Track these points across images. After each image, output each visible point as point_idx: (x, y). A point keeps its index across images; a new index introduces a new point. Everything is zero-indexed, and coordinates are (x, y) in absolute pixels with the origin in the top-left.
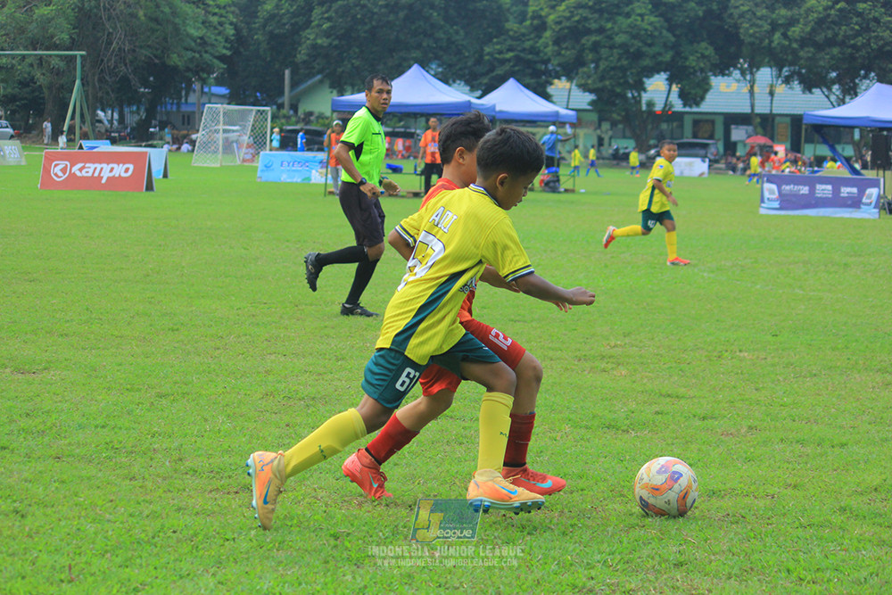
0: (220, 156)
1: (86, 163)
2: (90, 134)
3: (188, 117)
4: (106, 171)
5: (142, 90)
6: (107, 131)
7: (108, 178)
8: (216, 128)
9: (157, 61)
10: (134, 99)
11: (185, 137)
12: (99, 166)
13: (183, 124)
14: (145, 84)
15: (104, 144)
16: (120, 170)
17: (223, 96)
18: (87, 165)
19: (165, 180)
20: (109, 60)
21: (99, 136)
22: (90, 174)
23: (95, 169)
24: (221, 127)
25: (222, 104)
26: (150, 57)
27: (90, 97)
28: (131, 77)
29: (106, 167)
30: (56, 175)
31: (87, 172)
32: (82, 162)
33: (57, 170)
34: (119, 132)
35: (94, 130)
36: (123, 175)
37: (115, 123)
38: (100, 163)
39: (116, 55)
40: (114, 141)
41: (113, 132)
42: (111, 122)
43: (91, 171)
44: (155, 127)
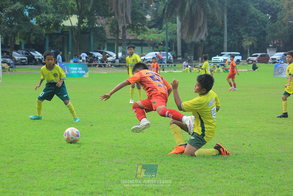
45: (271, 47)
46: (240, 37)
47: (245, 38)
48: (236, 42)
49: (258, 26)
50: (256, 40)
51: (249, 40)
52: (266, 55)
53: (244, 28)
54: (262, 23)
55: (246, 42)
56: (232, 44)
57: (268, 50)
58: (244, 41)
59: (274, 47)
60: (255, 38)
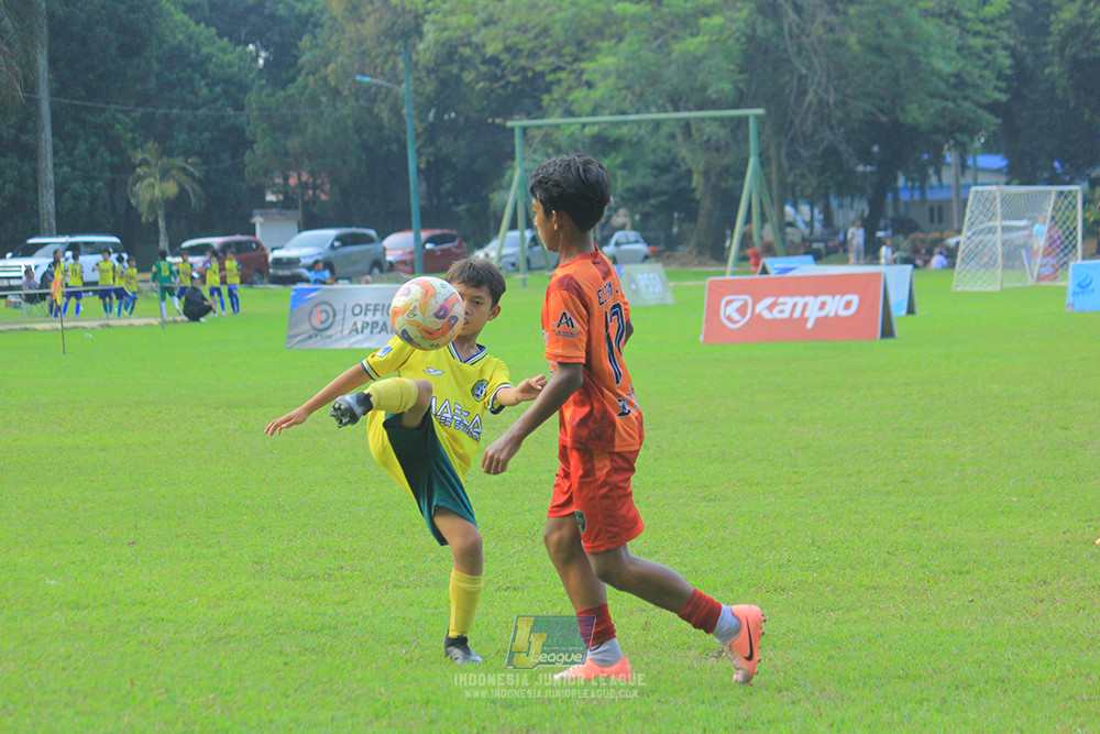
0: (999, 272)
1: (778, 296)
2: (777, 246)
3: (940, 209)
4: (813, 308)
5: (860, 168)
6: (804, 240)
7: (818, 320)
8: (991, 224)
9: (884, 119)
10: (847, 186)
11: (936, 242)
12: (800, 301)
13: (932, 220)
14: (866, 157)
15: (804, 263)
16: (836, 306)
17: (998, 171)
18: (781, 300)
19: (910, 317)
20: (802, 122)
21: (791, 250)
22: (786, 315)
23: (795, 305)
24: (998, 223)
25: (997, 184)
26: (873, 114)
27: (775, 184)
28: (842, 147)
29: (813, 302)
30: (729, 318)
31: (782, 311)
32: (772, 296)
33: (731, 310)
34: (825, 241)
35: (784, 241)
36: (843, 313)
37: (818, 227)
38: (803, 295)
39: (814, 113)
40: (818, 257)
41: (818, 241)
42: (810, 224)
43: (788, 309)
44: (885, 229)
45: (272, 205)
46: (116, 159)
47: (144, 162)
48: (100, 184)
49: (204, 105)
50: (197, 174)
51: (165, 175)
52: (250, 242)
53: (137, 114)
54: (225, 92)
55: (146, 182)
56: (78, 197)
57: (258, 220)
58: (140, 178)
59: (288, 203)
60: (192, 164)
